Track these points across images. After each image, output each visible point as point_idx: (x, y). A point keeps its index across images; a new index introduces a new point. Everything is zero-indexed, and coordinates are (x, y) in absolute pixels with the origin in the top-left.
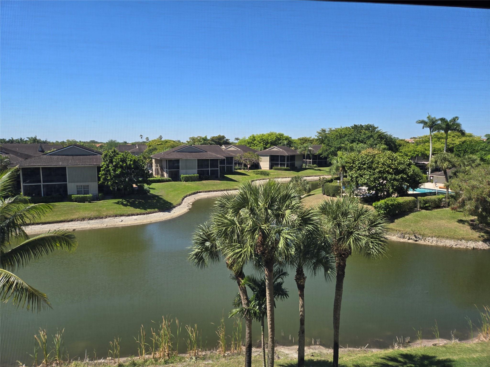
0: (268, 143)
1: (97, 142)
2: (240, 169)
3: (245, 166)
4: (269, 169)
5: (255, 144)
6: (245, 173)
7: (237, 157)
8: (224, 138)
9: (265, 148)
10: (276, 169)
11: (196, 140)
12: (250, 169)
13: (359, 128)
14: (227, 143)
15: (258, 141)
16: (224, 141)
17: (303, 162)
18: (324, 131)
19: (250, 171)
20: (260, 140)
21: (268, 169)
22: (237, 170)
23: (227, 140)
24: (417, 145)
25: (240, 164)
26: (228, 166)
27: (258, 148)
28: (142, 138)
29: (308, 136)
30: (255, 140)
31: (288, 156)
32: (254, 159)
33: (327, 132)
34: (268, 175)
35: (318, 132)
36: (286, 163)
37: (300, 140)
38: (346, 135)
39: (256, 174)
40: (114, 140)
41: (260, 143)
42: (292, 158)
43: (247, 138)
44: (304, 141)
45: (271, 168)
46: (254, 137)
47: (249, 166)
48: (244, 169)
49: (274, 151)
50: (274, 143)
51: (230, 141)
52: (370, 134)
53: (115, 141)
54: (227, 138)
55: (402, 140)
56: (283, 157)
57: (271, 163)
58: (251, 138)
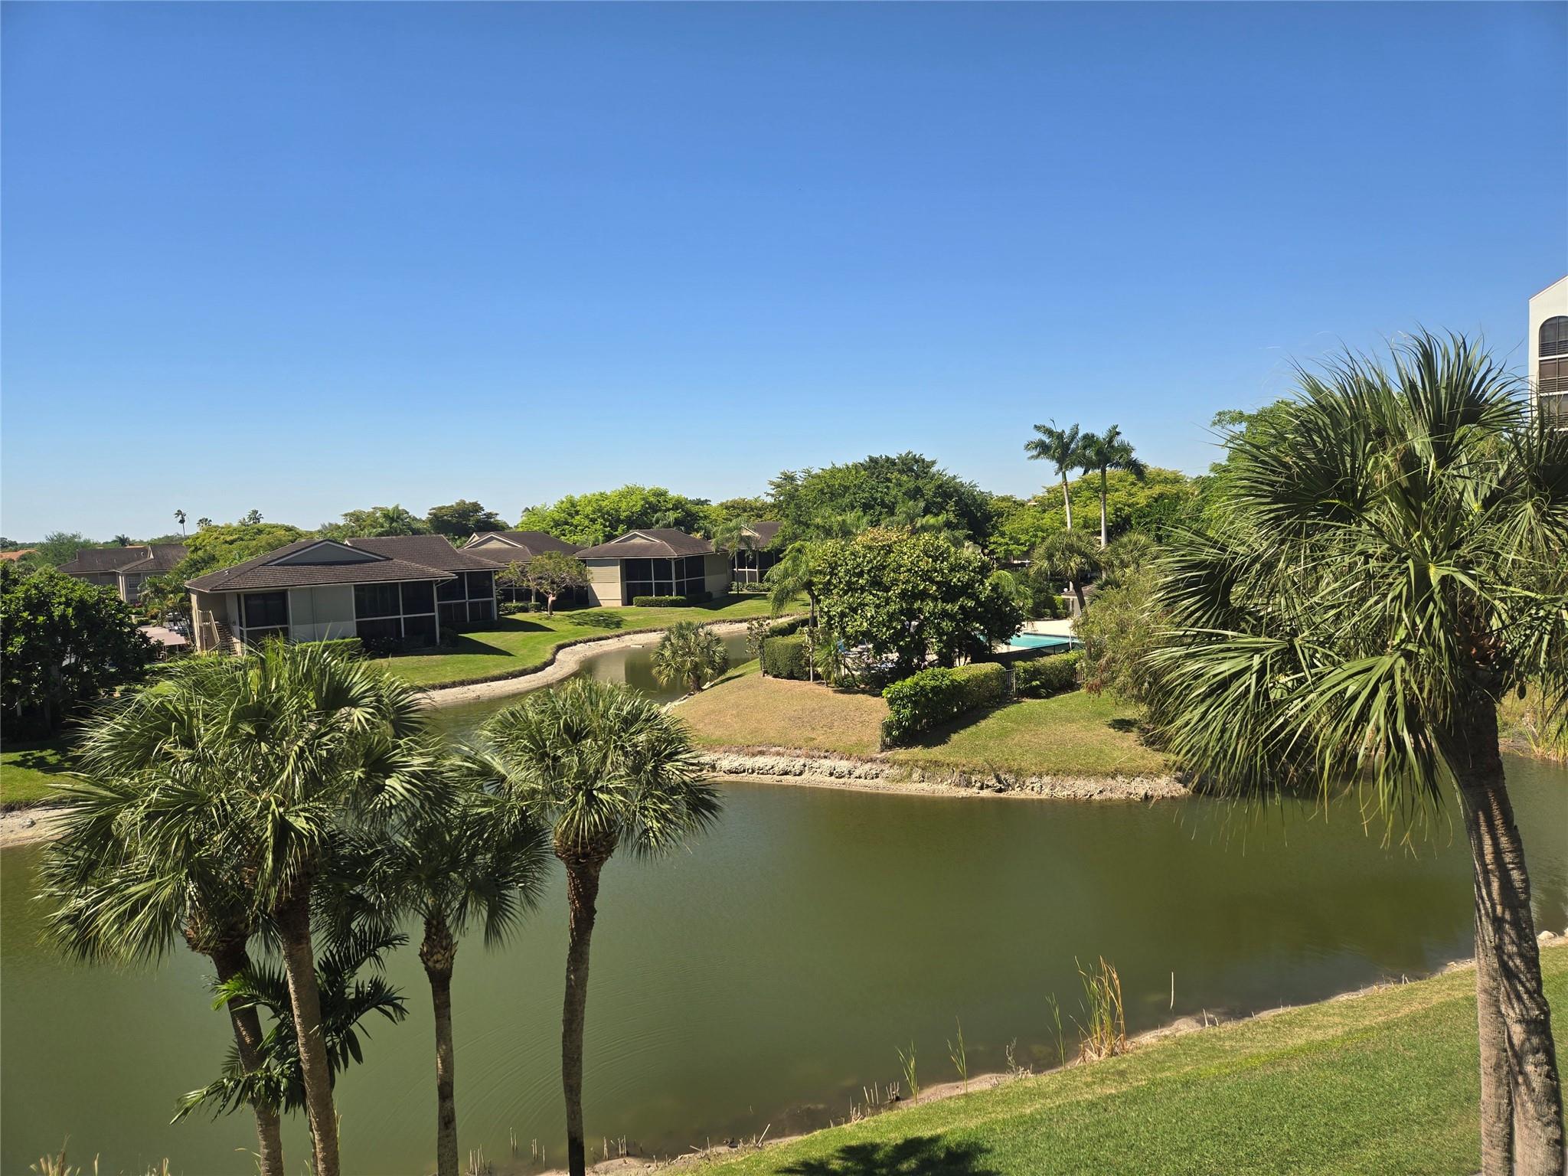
0: (619, 521)
1: (13, 544)
2: (525, 610)
3: (542, 599)
4: (623, 605)
5: (576, 527)
6: (538, 622)
7: (510, 572)
8: (477, 511)
9: (609, 538)
10: (644, 604)
11: (369, 522)
12: (557, 606)
13: (882, 467)
14: (489, 526)
15: (587, 516)
16: (478, 521)
17: (734, 577)
18: (789, 478)
19: (558, 614)
20: (594, 512)
21: (620, 603)
22: (514, 613)
23: (489, 515)
24: (1044, 511)
25: (524, 595)
26: (478, 603)
27: (587, 538)
28: (182, 521)
29: (749, 497)
30: (577, 513)
31: (679, 562)
32: (568, 574)
33: (800, 483)
34: (618, 625)
35: (772, 483)
36: (674, 581)
37: (727, 508)
38: (847, 488)
39: (579, 624)
40: (68, 532)
41: (593, 521)
42: (694, 565)
43: (552, 508)
44: (737, 509)
45: (628, 601)
46: (573, 505)
47: (551, 599)
48: (538, 609)
49: (634, 546)
50: (640, 520)
51: (498, 518)
52: (911, 485)
53: (74, 536)
54: (487, 510)
55: (1003, 499)
56: (663, 565)
57: (628, 585)
58: (564, 506)
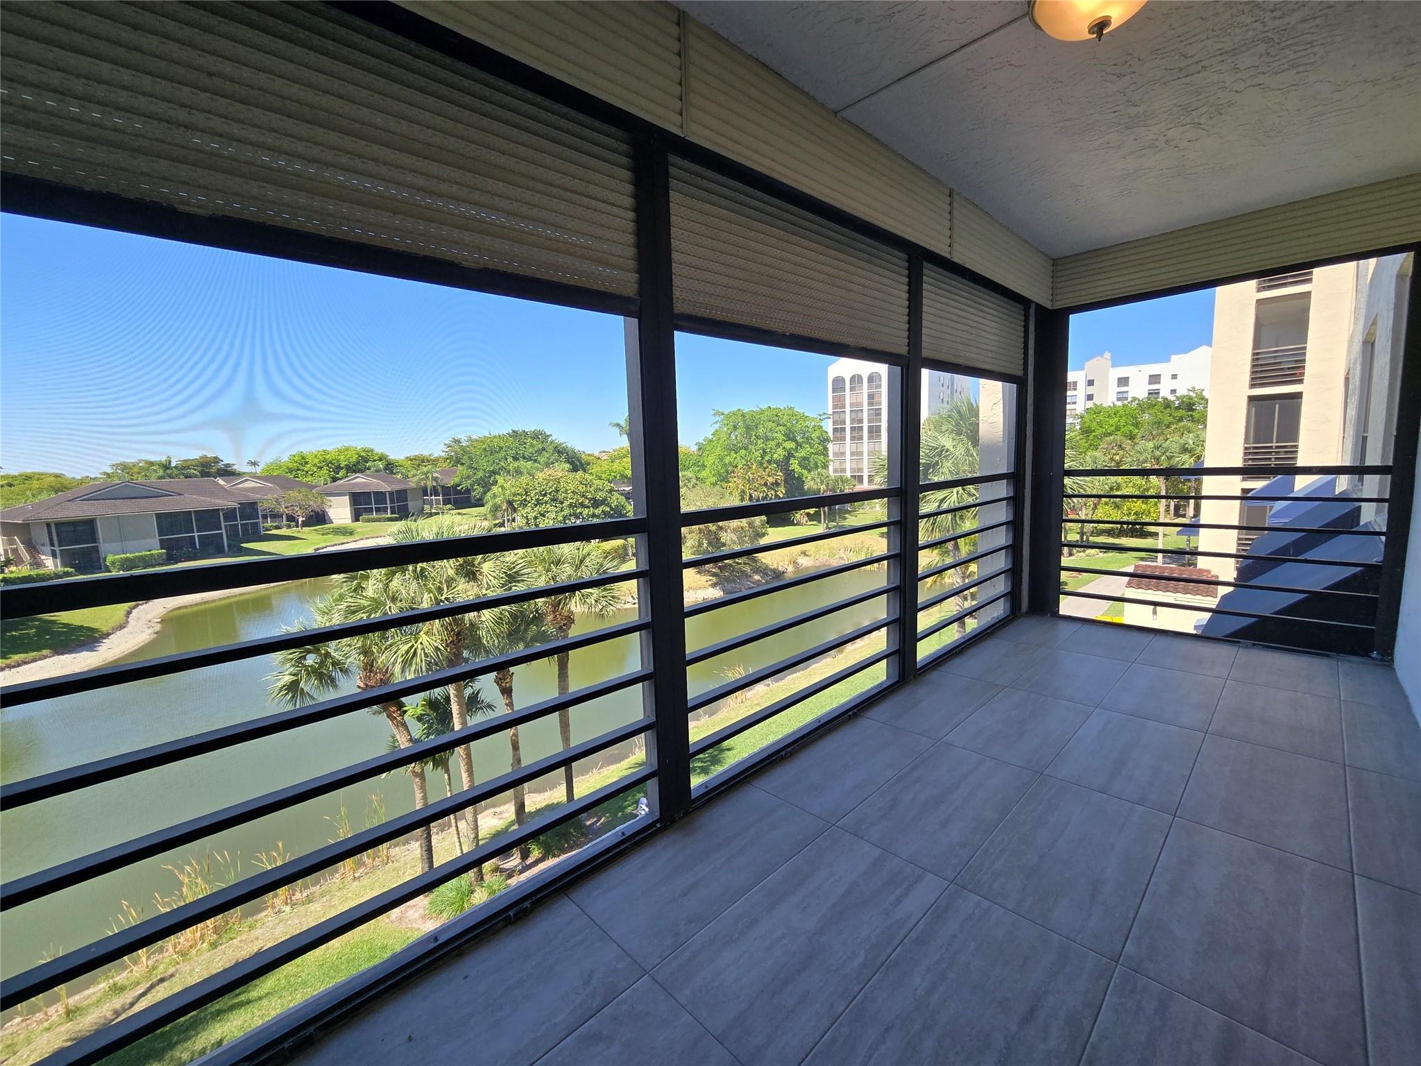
0: (339, 468)
2: (278, 528)
3: (291, 519)
4: (353, 522)
5: (307, 472)
6: (293, 535)
7: (267, 502)
8: (218, 462)
9: (334, 480)
10: (368, 521)
11: (136, 470)
12: (305, 524)
13: (521, 435)
14: (227, 472)
15: (315, 465)
16: (219, 470)
17: (424, 502)
18: (458, 442)
19: (306, 529)
20: (320, 462)
21: (350, 521)
22: (270, 530)
23: (228, 465)
24: (612, 462)
25: (275, 516)
26: (247, 524)
27: (321, 478)
29: (426, 453)
30: (306, 463)
31: (391, 493)
32: (314, 505)
33: (464, 444)
34: (351, 533)
35: (445, 445)
36: (389, 505)
37: (411, 460)
38: (501, 448)
39: (323, 535)
41: (321, 468)
42: (401, 495)
43: (286, 459)
44: (420, 461)
45: (356, 518)
46: (303, 458)
47: (301, 519)
48: (289, 527)
49: (357, 484)
50: (354, 468)
51: (235, 467)
52: (540, 447)
54: (226, 462)
55: (589, 455)
56: (380, 496)
57: (355, 509)
58: (296, 458)
